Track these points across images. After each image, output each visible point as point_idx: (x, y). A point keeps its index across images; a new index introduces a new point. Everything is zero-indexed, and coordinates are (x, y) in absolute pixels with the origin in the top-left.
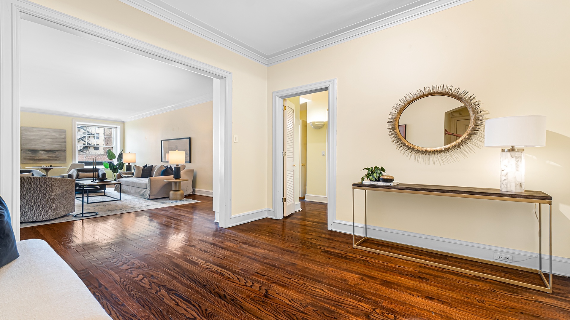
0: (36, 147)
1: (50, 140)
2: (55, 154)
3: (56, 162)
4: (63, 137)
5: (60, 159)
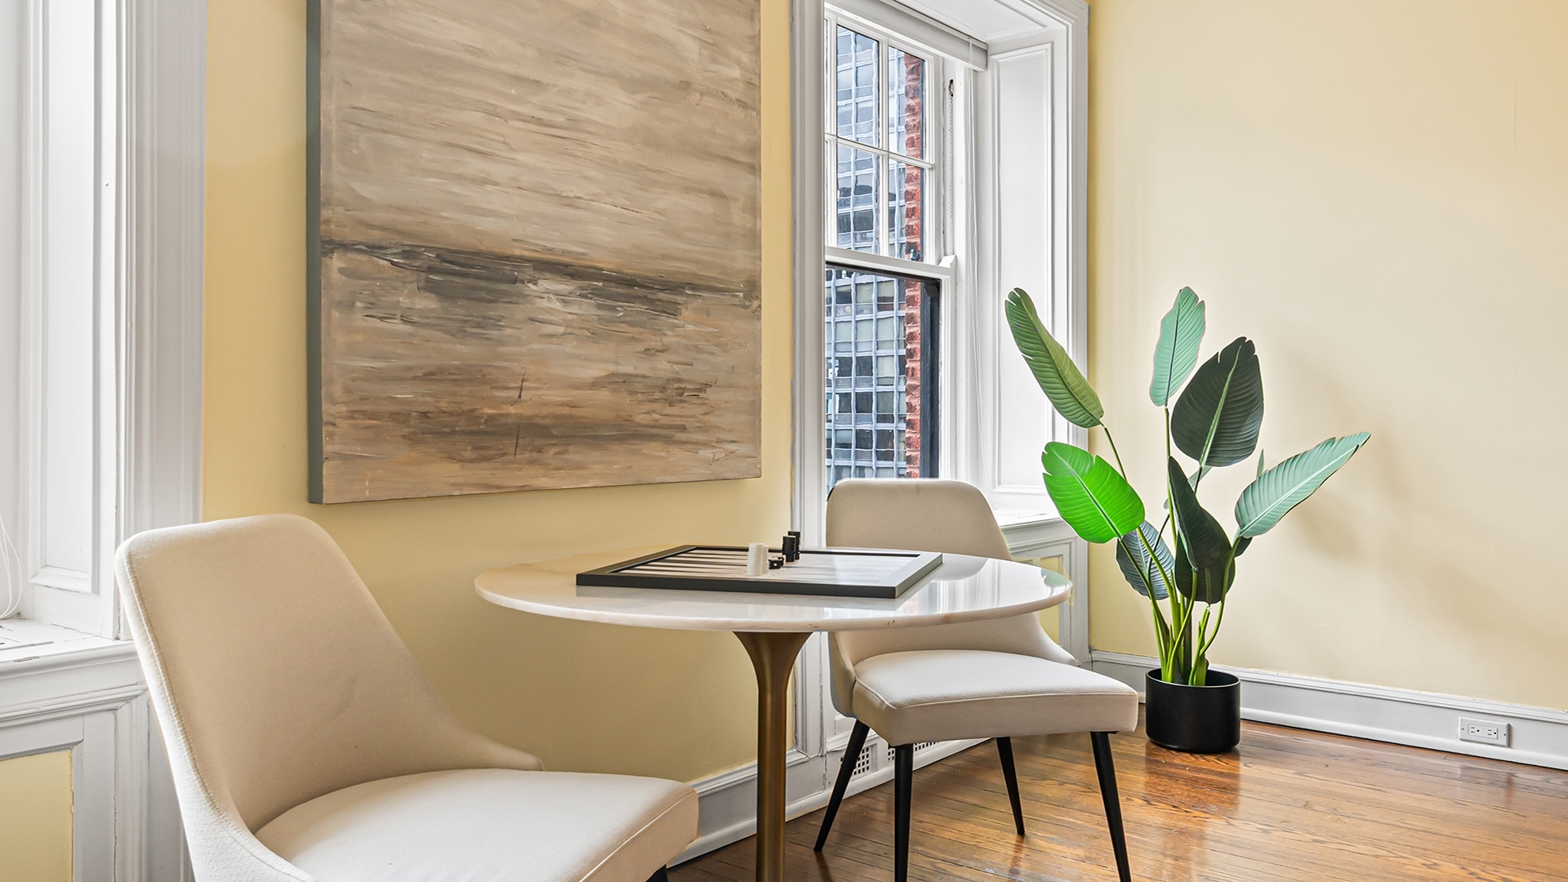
0: (492, 208)
1: (620, 106)
4: (736, 73)
5: (712, 419)
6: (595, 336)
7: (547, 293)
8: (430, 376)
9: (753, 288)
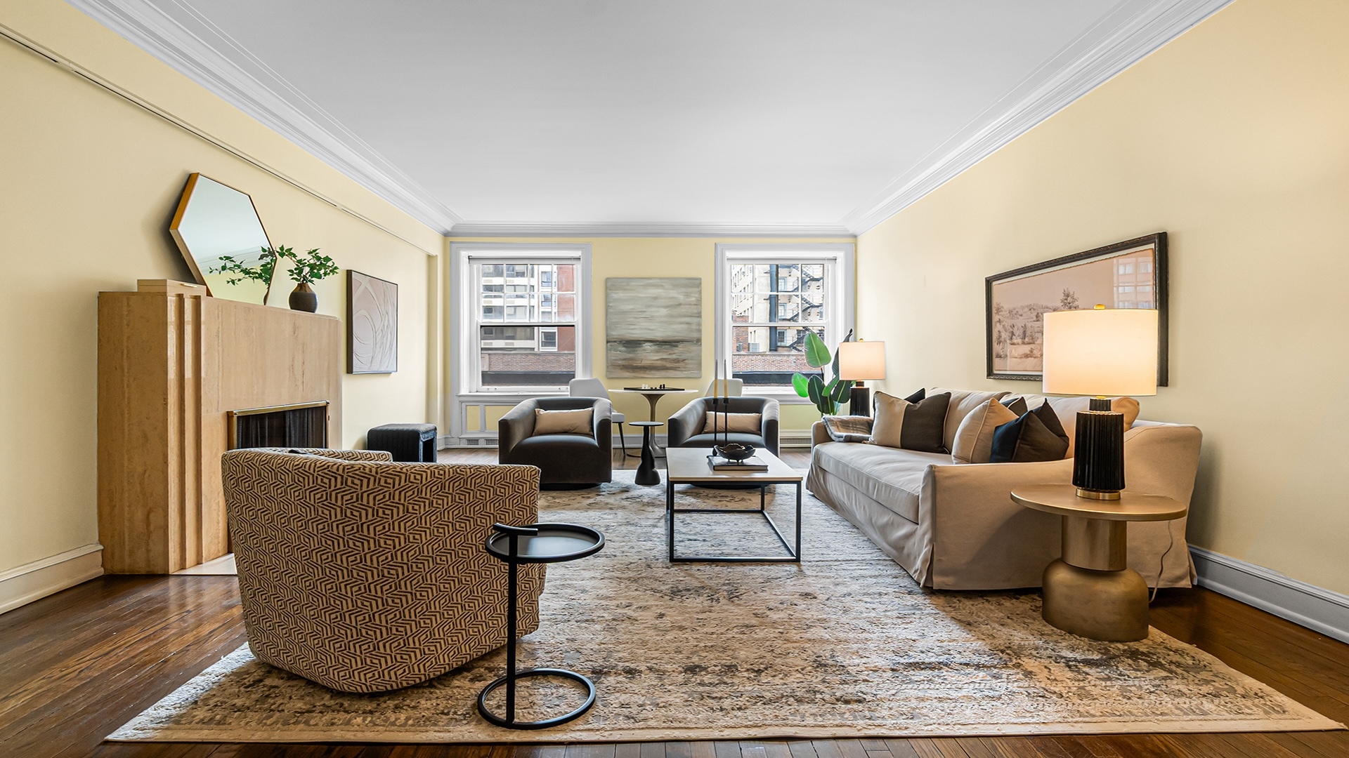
0: (636, 333)
1: (663, 311)
2: (676, 350)
3: (677, 374)
4: (694, 299)
5: (687, 366)
6: (657, 352)
7: (647, 346)
8: (624, 360)
9: (699, 341)
